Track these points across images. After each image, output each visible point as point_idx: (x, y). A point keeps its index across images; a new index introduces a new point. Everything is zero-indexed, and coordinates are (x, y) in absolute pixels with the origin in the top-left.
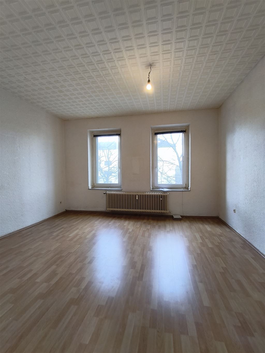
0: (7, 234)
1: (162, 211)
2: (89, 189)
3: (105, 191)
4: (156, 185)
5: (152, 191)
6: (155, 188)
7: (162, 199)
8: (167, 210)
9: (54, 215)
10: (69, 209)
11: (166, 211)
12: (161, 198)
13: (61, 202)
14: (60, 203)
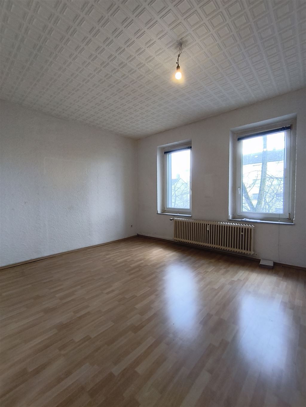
0: (76, 249)
1: (243, 251)
2: (158, 214)
3: (173, 216)
4: (238, 213)
5: (230, 220)
6: (236, 217)
7: (243, 234)
8: (250, 250)
9: (123, 238)
10: (140, 234)
11: (249, 252)
12: (242, 232)
13: (132, 226)
14: (130, 226)
